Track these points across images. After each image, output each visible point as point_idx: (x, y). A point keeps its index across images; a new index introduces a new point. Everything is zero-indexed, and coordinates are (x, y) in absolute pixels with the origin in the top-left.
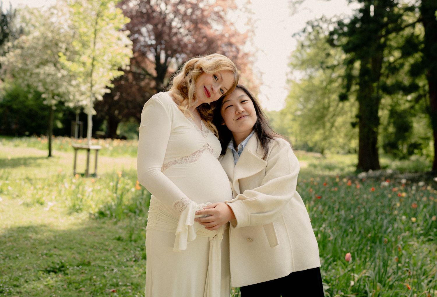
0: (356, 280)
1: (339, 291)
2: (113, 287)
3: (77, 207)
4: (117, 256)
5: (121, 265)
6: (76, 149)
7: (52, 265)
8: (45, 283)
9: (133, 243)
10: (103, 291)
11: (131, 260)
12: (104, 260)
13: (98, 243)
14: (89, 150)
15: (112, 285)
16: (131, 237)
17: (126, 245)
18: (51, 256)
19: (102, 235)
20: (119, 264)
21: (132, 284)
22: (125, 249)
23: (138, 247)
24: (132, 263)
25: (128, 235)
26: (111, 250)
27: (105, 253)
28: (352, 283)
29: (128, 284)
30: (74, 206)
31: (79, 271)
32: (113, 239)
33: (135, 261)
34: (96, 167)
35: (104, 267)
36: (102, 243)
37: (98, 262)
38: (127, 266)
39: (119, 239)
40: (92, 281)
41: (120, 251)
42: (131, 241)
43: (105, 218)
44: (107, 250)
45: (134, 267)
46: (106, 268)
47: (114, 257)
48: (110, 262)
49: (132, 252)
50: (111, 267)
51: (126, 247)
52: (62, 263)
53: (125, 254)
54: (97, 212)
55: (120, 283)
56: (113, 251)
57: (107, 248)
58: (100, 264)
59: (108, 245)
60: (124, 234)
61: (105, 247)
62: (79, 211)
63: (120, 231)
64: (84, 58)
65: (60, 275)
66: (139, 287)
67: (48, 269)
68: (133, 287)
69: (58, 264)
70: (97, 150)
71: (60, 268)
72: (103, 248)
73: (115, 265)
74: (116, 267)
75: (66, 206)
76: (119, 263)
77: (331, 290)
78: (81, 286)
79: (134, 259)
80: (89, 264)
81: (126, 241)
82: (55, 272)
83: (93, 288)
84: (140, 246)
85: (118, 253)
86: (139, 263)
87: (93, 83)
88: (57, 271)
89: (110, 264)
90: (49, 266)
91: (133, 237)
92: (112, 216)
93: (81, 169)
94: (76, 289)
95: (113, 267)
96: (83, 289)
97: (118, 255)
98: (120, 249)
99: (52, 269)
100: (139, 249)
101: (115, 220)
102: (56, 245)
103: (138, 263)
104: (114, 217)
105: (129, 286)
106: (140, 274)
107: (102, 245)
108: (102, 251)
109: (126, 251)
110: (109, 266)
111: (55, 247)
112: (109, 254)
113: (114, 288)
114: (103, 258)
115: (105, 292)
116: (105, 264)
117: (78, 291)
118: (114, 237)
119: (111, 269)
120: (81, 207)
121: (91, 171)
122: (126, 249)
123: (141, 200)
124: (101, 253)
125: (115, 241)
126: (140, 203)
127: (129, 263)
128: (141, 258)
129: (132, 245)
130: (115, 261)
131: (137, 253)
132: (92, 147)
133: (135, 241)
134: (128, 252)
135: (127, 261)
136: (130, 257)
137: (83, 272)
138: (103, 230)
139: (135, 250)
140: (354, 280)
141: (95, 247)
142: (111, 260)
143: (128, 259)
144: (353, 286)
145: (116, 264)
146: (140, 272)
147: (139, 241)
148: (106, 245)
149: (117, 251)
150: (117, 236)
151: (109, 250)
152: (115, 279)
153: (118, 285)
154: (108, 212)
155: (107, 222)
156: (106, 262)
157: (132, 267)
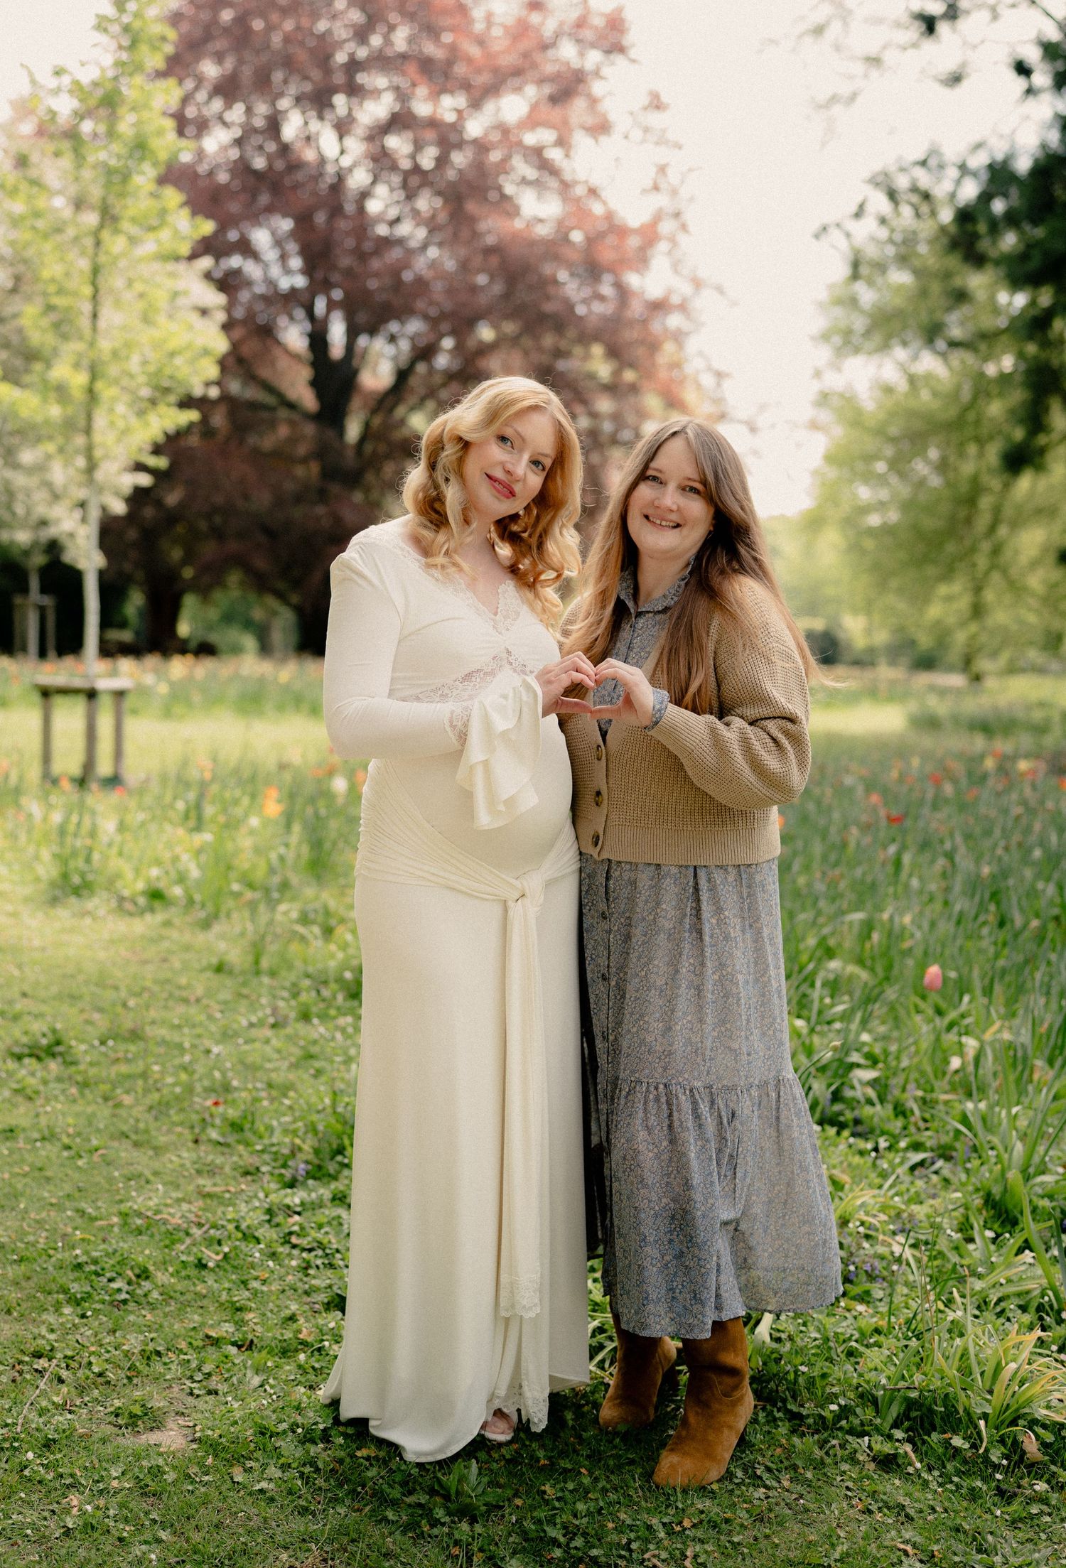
0: (970, 1053)
1: (911, 1086)
2: (213, 1095)
3: (76, 880)
4: (218, 1015)
5: (232, 1037)
6: (46, 693)
7: (25, 1040)
8: (15, 1086)
9: (266, 980)
10: (186, 1104)
11: (261, 1023)
12: (179, 1027)
13: (155, 982)
14: (91, 694)
15: (210, 1089)
16: (257, 962)
17: (244, 984)
18: (16, 1018)
19: (165, 960)
20: (226, 1036)
21: (270, 1085)
22: (240, 995)
23: (283, 988)
24: (269, 1033)
25: (250, 958)
26: (198, 1000)
27: (181, 1009)
28: (955, 1063)
30: (65, 876)
31: (105, 1055)
32: (203, 970)
33: (274, 1026)
34: (118, 754)
35: (180, 1044)
36: (168, 981)
37: (163, 1032)
38: (253, 1041)
39: (220, 969)
40: (151, 1080)
41: (225, 1003)
42: (258, 973)
43: (173, 910)
45: (274, 1042)
46: (187, 1046)
47: (210, 1018)
48: (199, 1031)
49: (263, 1002)
50: (202, 1044)
51: (245, 991)
52: (54, 1031)
53: (243, 1010)
54: (144, 893)
55: (235, 1083)
56: (205, 1001)
57: (184, 994)
58: (168, 1038)
59: (188, 987)
60: (236, 955)
61: (177, 993)
62: (85, 892)
63: (222, 946)
64: (62, 371)
65: (54, 1066)
67: (17, 1050)
68: (274, 1093)
69: (44, 1035)
70: (120, 694)
71: (50, 1046)
72: (171, 995)
73: (213, 1039)
74: (218, 1043)
75: (37, 879)
76: (225, 1034)
77: (883, 1082)
78: (119, 1091)
79: (271, 1020)
80: (135, 1035)
81: (243, 973)
82: (39, 1058)
83: (156, 1096)
84: (288, 984)
85: (217, 1007)
86: (289, 1030)
87: (98, 453)
88: (42, 1055)
89: (199, 1036)
90: (16, 1042)
91: (265, 963)
92: (191, 902)
93: (68, 761)
94: (106, 1099)
95: (207, 1043)
96: (127, 1100)
97: (222, 1012)
98: (225, 995)
99: (26, 1051)
100: (285, 994)
101: (202, 914)
102: (26, 988)
103: (283, 1032)
104: (198, 906)
106: (293, 1059)
107: (168, 987)
108: (171, 1003)
109: (244, 1002)
110: (196, 1042)
111: (24, 995)
112: (193, 1010)
113: (218, 1097)
114: (176, 1022)
115: (191, 1105)
116: (183, 1035)
117: (110, 1103)
118: (204, 963)
119: (202, 1048)
120: (90, 877)
121: (104, 767)
122: (246, 997)
123: (282, 850)
124: (166, 1007)
125: (209, 974)
126: (282, 859)
127: (254, 1033)
128: (293, 1015)
129: (261, 984)
130: (213, 1028)
131: (281, 1004)
132: (103, 684)
133: (273, 974)
134: (252, 1004)
135: (251, 1025)
136: (260, 1014)
137: (118, 1060)
138: (166, 944)
139: (274, 997)
140: (961, 1054)
142: (201, 1024)
143: (254, 1021)
144: (957, 1072)
145: (218, 1036)
146: (290, 1054)
147: (283, 973)
148: (180, 988)
149: (219, 1003)
150: (214, 961)
151: (192, 999)
152: (217, 1074)
153: (227, 1088)
154: (177, 891)
155: (176, 921)
156: (186, 1030)
157: (267, 1041)
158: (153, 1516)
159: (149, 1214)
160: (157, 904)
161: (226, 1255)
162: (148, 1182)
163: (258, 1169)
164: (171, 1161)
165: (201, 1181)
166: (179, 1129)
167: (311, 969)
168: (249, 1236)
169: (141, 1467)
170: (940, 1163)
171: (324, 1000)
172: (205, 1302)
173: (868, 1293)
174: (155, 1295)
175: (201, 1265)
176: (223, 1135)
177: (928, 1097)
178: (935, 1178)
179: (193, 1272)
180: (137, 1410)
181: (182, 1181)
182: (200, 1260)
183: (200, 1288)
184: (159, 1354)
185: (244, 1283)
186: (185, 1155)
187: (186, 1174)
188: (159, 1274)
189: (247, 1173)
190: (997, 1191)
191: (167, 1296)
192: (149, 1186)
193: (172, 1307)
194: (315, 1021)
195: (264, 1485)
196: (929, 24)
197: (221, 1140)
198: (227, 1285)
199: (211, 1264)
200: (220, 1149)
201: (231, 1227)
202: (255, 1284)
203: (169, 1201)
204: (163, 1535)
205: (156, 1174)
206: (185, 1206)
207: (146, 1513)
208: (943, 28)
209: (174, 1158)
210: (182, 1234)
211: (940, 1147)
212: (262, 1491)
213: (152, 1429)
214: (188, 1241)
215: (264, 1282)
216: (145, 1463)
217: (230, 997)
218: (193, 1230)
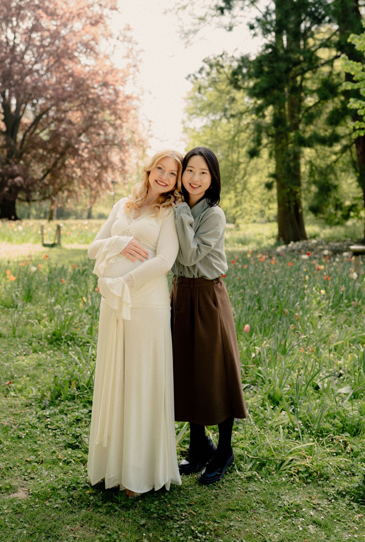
0: (257, 352)
2: (8, 380)
5: (11, 360)
9: (18, 339)
11: (20, 354)
15: (6, 379)
16: (14, 333)
17: (11, 341)
21: (28, 376)
22: (10, 345)
23: (25, 342)
24: (24, 358)
25: (11, 332)
28: (253, 355)
33: (25, 355)
38: (19, 361)
41: (5, 348)
42: (15, 337)
45: (26, 360)
47: (1, 353)
49: (19, 347)
53: (12, 350)
55: (16, 376)
60: (5, 331)
66: (36, 378)
74: (6, 362)
76: (8, 359)
79: (24, 353)
81: (9, 337)
84: (27, 340)
86: (31, 356)
91: (17, 334)
100: (27, 344)
103: (29, 357)
109: (12, 347)
123: (16, 293)
126: (17, 296)
127: (18, 358)
128: (31, 351)
129: (17, 341)
131: (26, 347)
133: (20, 337)
134: (15, 348)
135: (17, 355)
136: (19, 351)
139: (23, 345)
140: (255, 352)
143: (18, 353)
144: (254, 358)
145: (5, 360)
146: (33, 365)
147: (24, 336)
152: (9, 373)
153: (13, 377)
157: (24, 361)
158: (21, 520)
161: (27, 434)
163: (31, 404)
165: (11, 410)
167: (35, 335)
168: (34, 427)
169: (14, 505)
170: (252, 387)
171: (41, 345)
172: (23, 449)
173: (237, 428)
174: (5, 449)
175: (19, 438)
176: (16, 394)
177: (246, 366)
178: (251, 391)
179: (17, 440)
180: (8, 487)
181: (5, 410)
182: (18, 436)
183: (20, 445)
184: (11, 468)
185: (35, 442)
186: (4, 401)
187: (5, 408)
188: (5, 442)
189: (27, 406)
190: (272, 394)
191: (9, 449)
193: (12, 452)
194: (40, 353)
195: (57, 506)
196: (222, 10)
198: (29, 443)
199: (23, 437)
200: (15, 398)
201: (27, 424)
202: (39, 442)
203: (2, 417)
204: (26, 525)
206: (8, 419)
207: (19, 519)
208: (226, 11)
210: (10, 428)
211: (252, 382)
212: (57, 508)
213: (14, 493)
214: (12, 430)
215: (42, 441)
216: (15, 503)
217: (6, 346)
218: (13, 426)
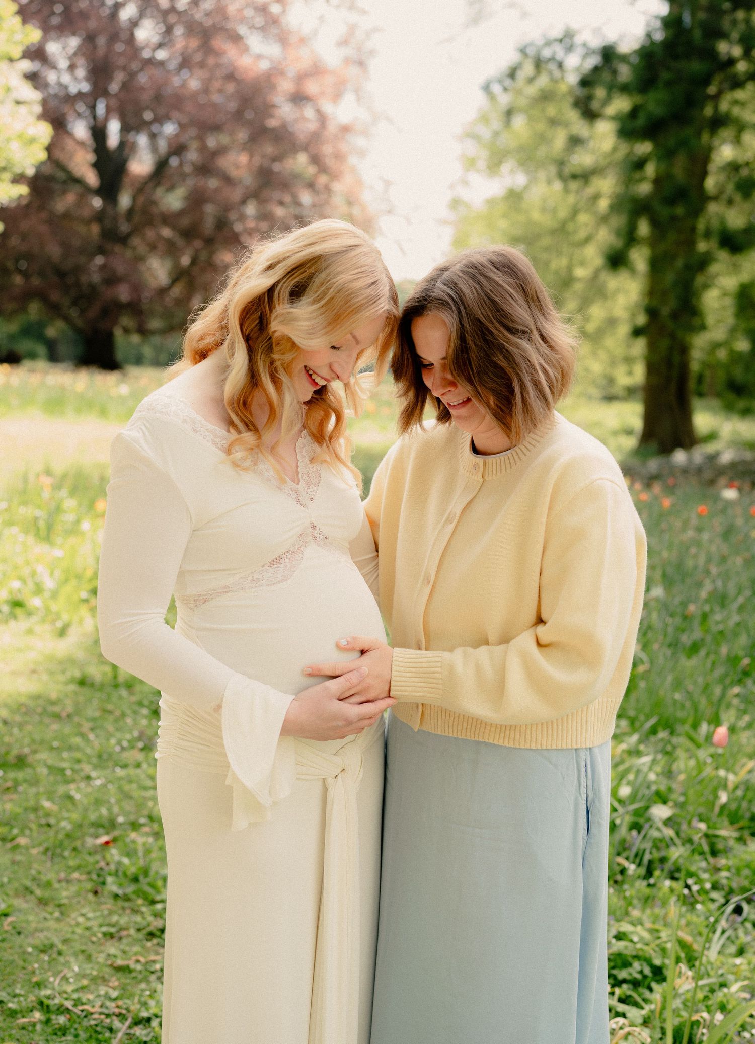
0: (732, 787)
2: (101, 830)
4: (91, 736)
9: (124, 693)
10: (78, 844)
11: (131, 746)
12: (58, 749)
15: (98, 825)
17: (107, 699)
20: (103, 759)
21: (151, 818)
22: (105, 711)
24: (137, 755)
26: (69, 716)
27: (55, 726)
28: (723, 797)
29: (142, 820)
33: (142, 749)
35: (62, 770)
38: (127, 766)
39: (83, 682)
40: (41, 813)
41: (94, 720)
42: (116, 686)
43: (34, 619)
44: (57, 717)
45: (145, 766)
46: (69, 772)
47: (84, 738)
48: (78, 755)
49: (129, 721)
50: (82, 770)
51: (109, 707)
53: (111, 728)
54: (7, 602)
55: (121, 819)
56: (76, 719)
57: (57, 709)
58: (51, 763)
59: (59, 702)
60: (93, 669)
61: (51, 709)
68: (155, 827)
72: (45, 710)
73: (89, 763)
74: (95, 767)
76: (100, 756)
78: (15, 831)
79: (141, 745)
80: (21, 762)
81: (104, 687)
83: (49, 834)
84: (144, 701)
85: (90, 725)
89: (79, 761)
92: (48, 612)
95: (87, 768)
96: (22, 841)
97: (92, 729)
98: (92, 712)
100: (145, 711)
101: (60, 624)
104: (54, 616)
105: (144, 825)
108: (47, 720)
109: (111, 718)
110: (77, 767)
112: (67, 730)
113: (107, 833)
114: (55, 744)
115: (83, 845)
116: (63, 759)
117: (9, 847)
118: (69, 676)
119: (83, 775)
122: (110, 712)
124: (42, 725)
125: (74, 688)
127: (126, 756)
129: (120, 697)
130: (88, 750)
133: (129, 688)
134: (117, 722)
135: (123, 748)
136: (128, 736)
137: (8, 789)
141: (23, 710)
142: (78, 749)
143: (125, 744)
144: (724, 805)
145: (95, 760)
149: (88, 720)
150: (77, 674)
151: (64, 714)
152: (104, 808)
153: (113, 823)
154: (36, 602)
155: (38, 629)
156: (65, 755)
157: (138, 765)
159: (69, 1004)
160: (18, 611)
162: (60, 953)
164: (78, 924)
165: (112, 949)
166: (76, 875)
176: (120, 886)
177: (712, 832)
181: (91, 949)
187: (94, 939)
189: (151, 935)
192: (62, 959)
197: (120, 892)
200: (120, 903)
203: (85, 982)
205: (65, 941)
206: (102, 989)
209: (81, 919)
217: (97, 714)
218: (117, 1024)
